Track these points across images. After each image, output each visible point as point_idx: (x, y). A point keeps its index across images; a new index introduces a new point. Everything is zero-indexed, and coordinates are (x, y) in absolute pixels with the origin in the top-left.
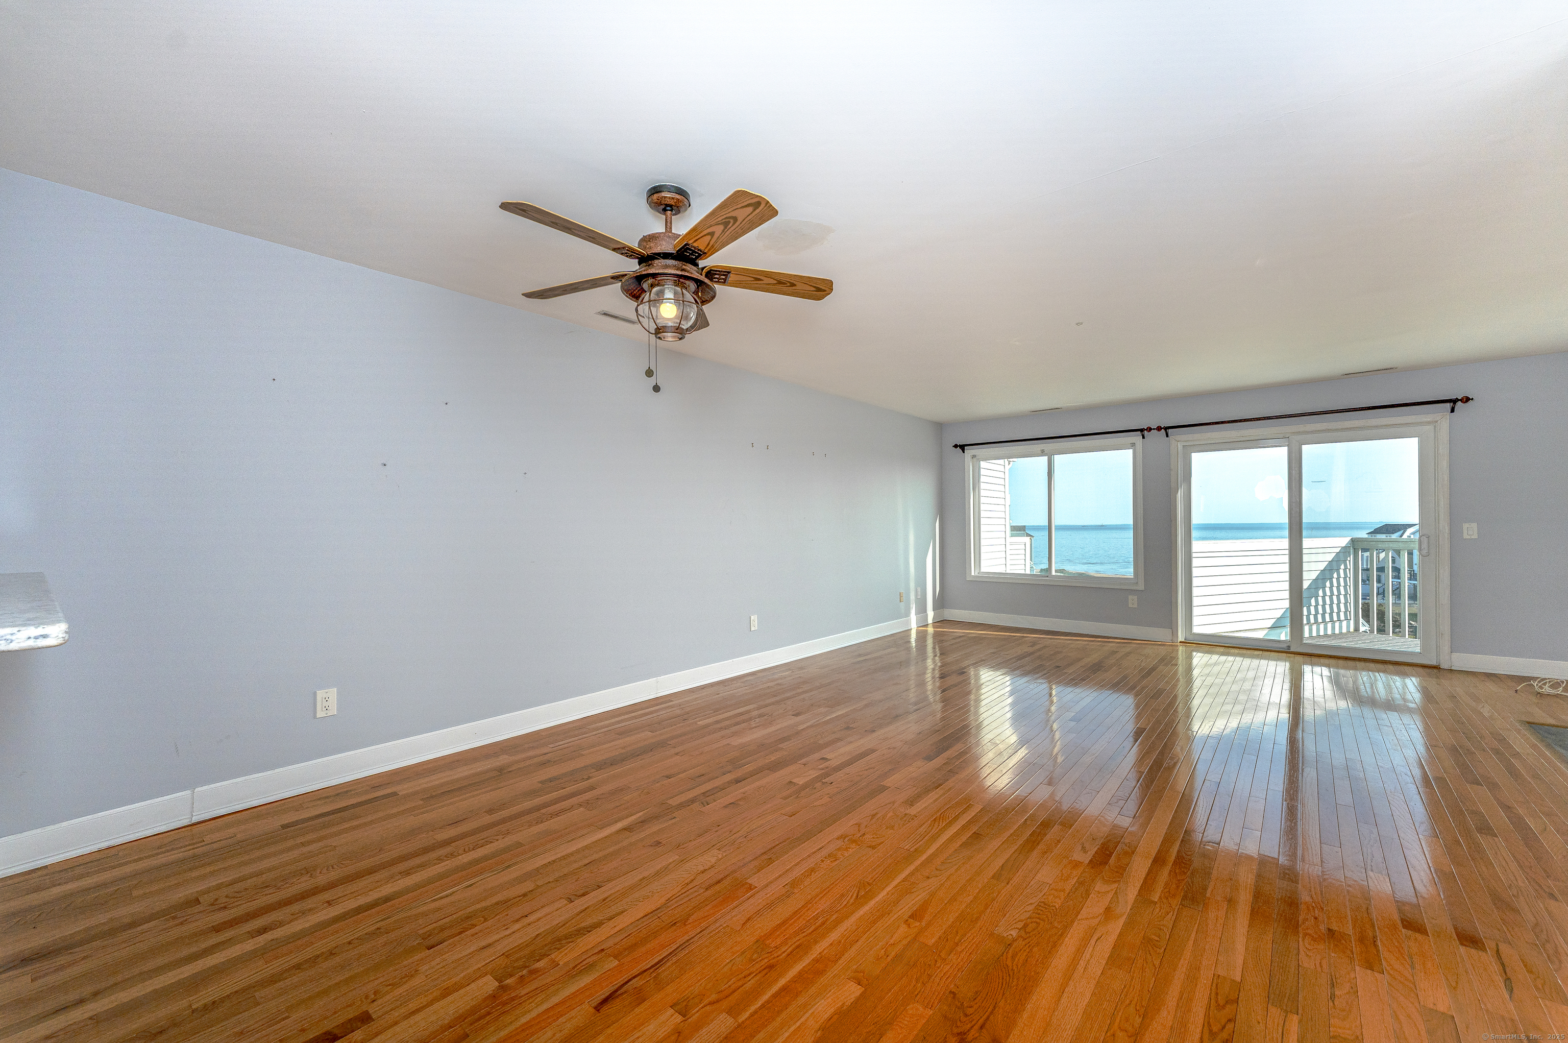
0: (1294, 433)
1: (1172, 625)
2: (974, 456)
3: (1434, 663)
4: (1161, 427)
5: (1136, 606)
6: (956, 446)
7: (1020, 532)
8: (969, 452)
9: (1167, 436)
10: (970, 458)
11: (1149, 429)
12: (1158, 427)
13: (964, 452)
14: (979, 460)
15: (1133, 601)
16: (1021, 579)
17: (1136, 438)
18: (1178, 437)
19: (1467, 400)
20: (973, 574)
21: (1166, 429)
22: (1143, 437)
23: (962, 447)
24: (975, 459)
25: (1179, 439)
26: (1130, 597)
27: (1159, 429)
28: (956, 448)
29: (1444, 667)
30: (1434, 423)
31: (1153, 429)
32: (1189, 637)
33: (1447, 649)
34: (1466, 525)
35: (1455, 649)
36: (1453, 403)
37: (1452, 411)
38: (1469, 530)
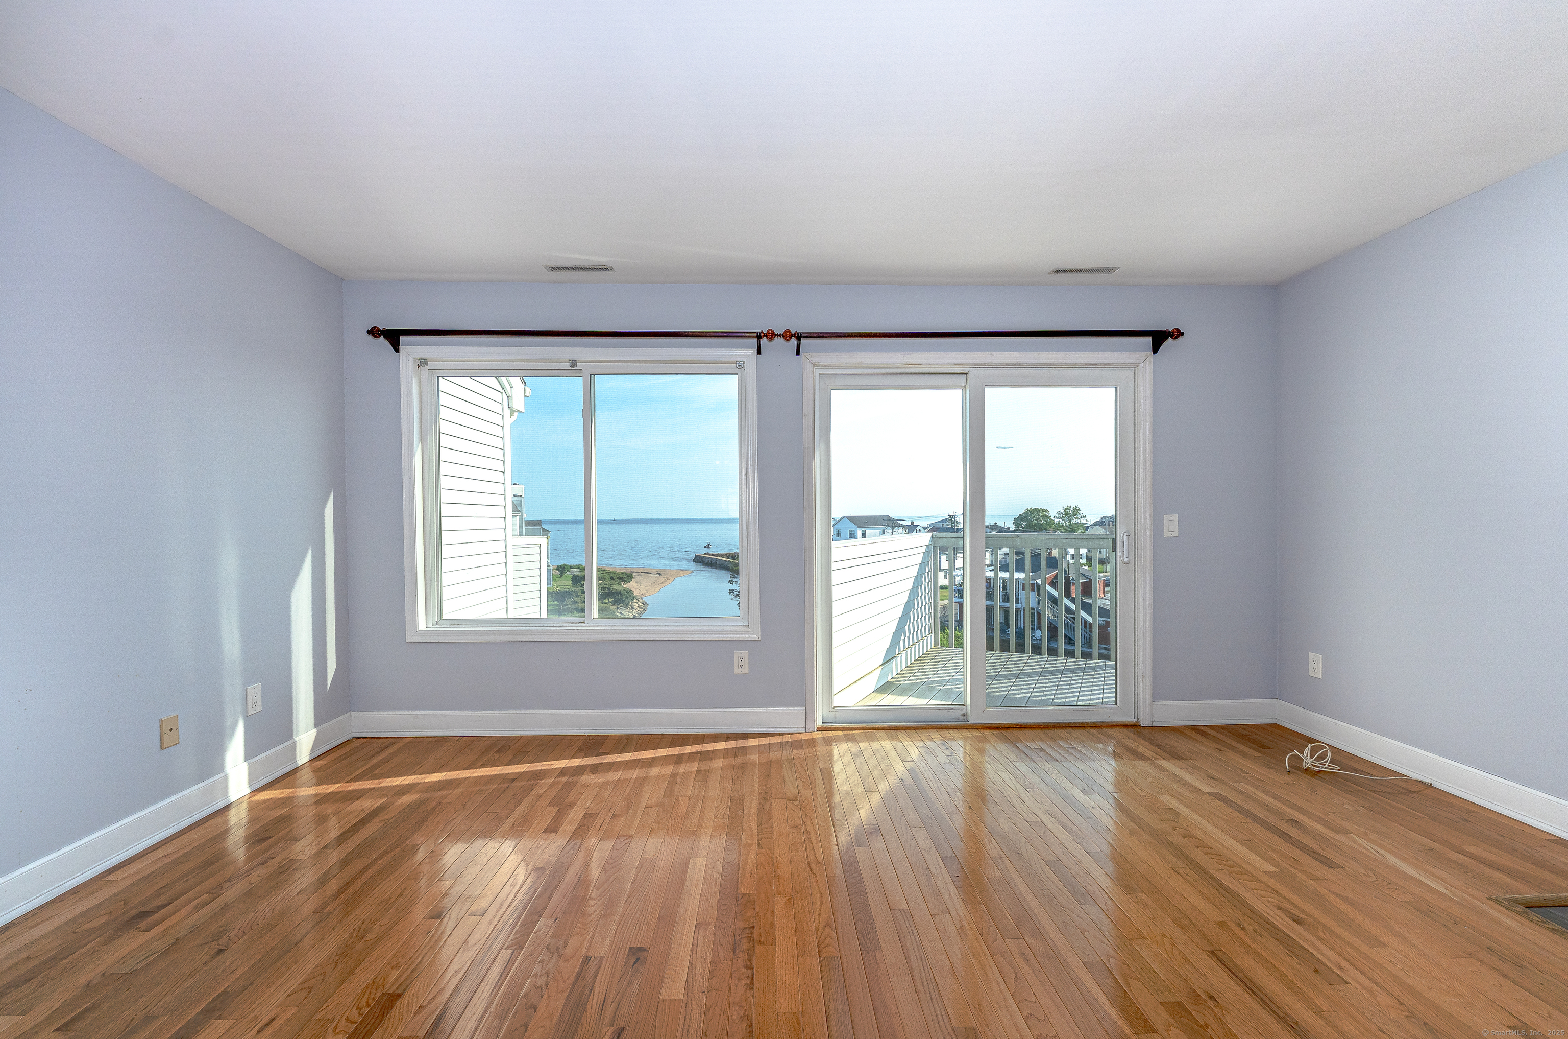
2: (423, 362)
3: (1129, 719)
4: (790, 332)
5: (746, 671)
6: (374, 332)
7: (536, 527)
8: (411, 349)
9: (798, 353)
10: (411, 366)
11: (771, 335)
12: (785, 331)
13: (397, 351)
14: (438, 375)
15: (742, 662)
17: (745, 352)
19: (1178, 334)
20: (422, 626)
21: (799, 337)
22: (759, 352)
23: (394, 337)
24: (424, 371)
25: (816, 358)
26: (736, 655)
27: (787, 335)
28: (374, 336)
29: (1145, 722)
30: (1133, 367)
31: (778, 335)
32: (830, 717)
33: (1148, 697)
34: (1166, 518)
35: (1156, 697)
36: (1158, 339)
37: (1155, 351)
38: (1171, 525)
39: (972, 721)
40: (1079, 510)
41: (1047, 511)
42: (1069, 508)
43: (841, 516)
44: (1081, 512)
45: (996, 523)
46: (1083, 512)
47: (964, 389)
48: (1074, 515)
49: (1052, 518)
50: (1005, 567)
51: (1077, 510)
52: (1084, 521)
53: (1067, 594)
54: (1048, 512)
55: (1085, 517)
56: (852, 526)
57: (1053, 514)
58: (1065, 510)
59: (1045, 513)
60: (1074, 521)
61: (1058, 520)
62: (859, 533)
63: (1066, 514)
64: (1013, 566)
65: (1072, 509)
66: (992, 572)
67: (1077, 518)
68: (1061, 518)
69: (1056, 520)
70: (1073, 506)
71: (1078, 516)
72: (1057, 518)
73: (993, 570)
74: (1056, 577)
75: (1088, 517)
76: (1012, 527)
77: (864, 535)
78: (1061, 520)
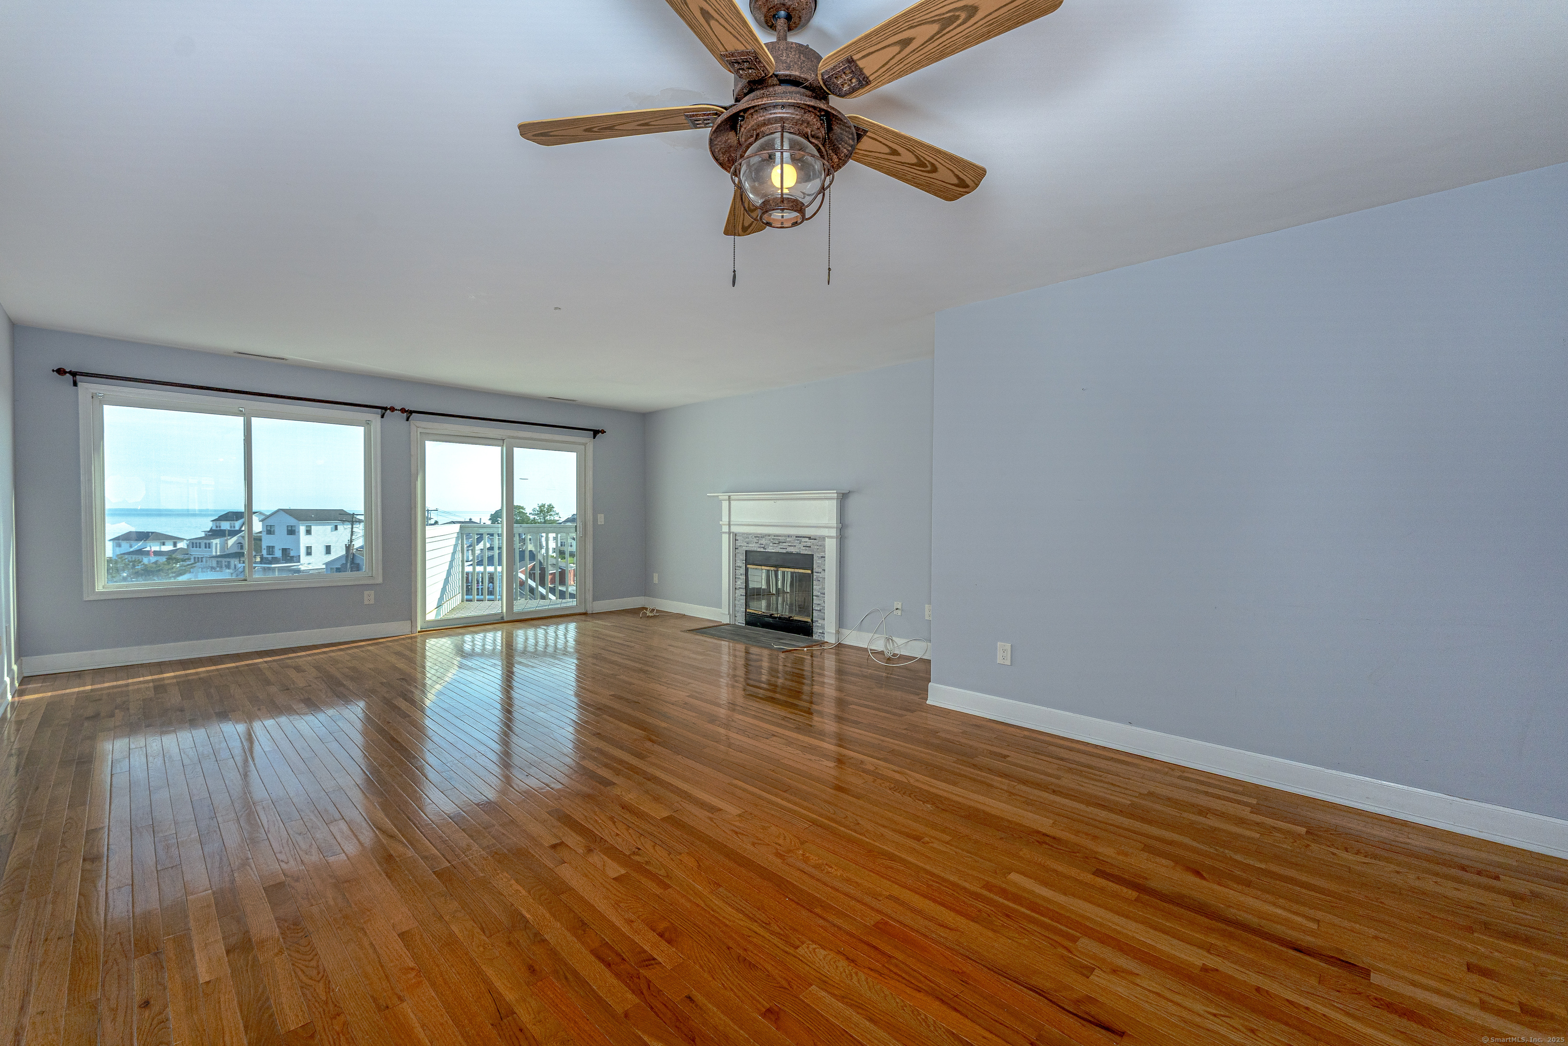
0: (510, 437)
1: (410, 616)
2: (97, 395)
3: (583, 611)
4: (405, 409)
5: (373, 602)
6: (60, 372)
8: (86, 387)
9: (409, 420)
10: (86, 395)
11: (392, 409)
13: (75, 384)
14: (103, 402)
15: (369, 597)
16: (206, 588)
17: (374, 417)
18: (419, 423)
19: (603, 432)
21: (410, 413)
22: (382, 416)
23: (72, 376)
24: (95, 399)
25: (419, 424)
26: (366, 593)
27: (403, 410)
28: (59, 374)
29: (590, 612)
30: (585, 444)
31: (397, 410)
32: (425, 625)
33: (591, 599)
34: (599, 516)
35: (595, 599)
36: (596, 433)
37: (594, 438)
38: (601, 519)
39: (505, 619)
40: (553, 507)
41: (522, 508)
42: (543, 506)
43: (276, 509)
44: (554, 509)
45: (470, 519)
46: (556, 509)
47: (502, 446)
48: (548, 512)
49: (528, 515)
50: (480, 563)
51: (551, 508)
52: (557, 518)
53: (542, 583)
54: (524, 509)
55: (558, 514)
56: (292, 521)
57: (528, 510)
58: (540, 507)
59: (522, 510)
60: (548, 518)
61: (533, 517)
62: (302, 529)
63: (541, 511)
64: (486, 561)
65: (546, 506)
66: (471, 567)
67: (551, 515)
68: (536, 515)
69: (532, 517)
70: (547, 503)
71: (551, 513)
72: (533, 515)
73: (471, 565)
74: (533, 568)
75: (560, 515)
76: (489, 523)
77: (308, 532)
78: (536, 517)
